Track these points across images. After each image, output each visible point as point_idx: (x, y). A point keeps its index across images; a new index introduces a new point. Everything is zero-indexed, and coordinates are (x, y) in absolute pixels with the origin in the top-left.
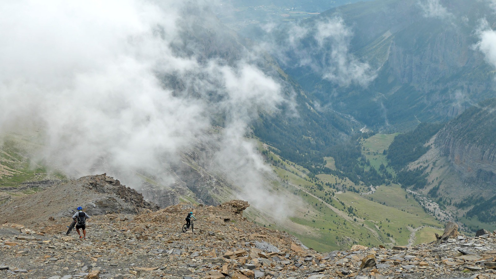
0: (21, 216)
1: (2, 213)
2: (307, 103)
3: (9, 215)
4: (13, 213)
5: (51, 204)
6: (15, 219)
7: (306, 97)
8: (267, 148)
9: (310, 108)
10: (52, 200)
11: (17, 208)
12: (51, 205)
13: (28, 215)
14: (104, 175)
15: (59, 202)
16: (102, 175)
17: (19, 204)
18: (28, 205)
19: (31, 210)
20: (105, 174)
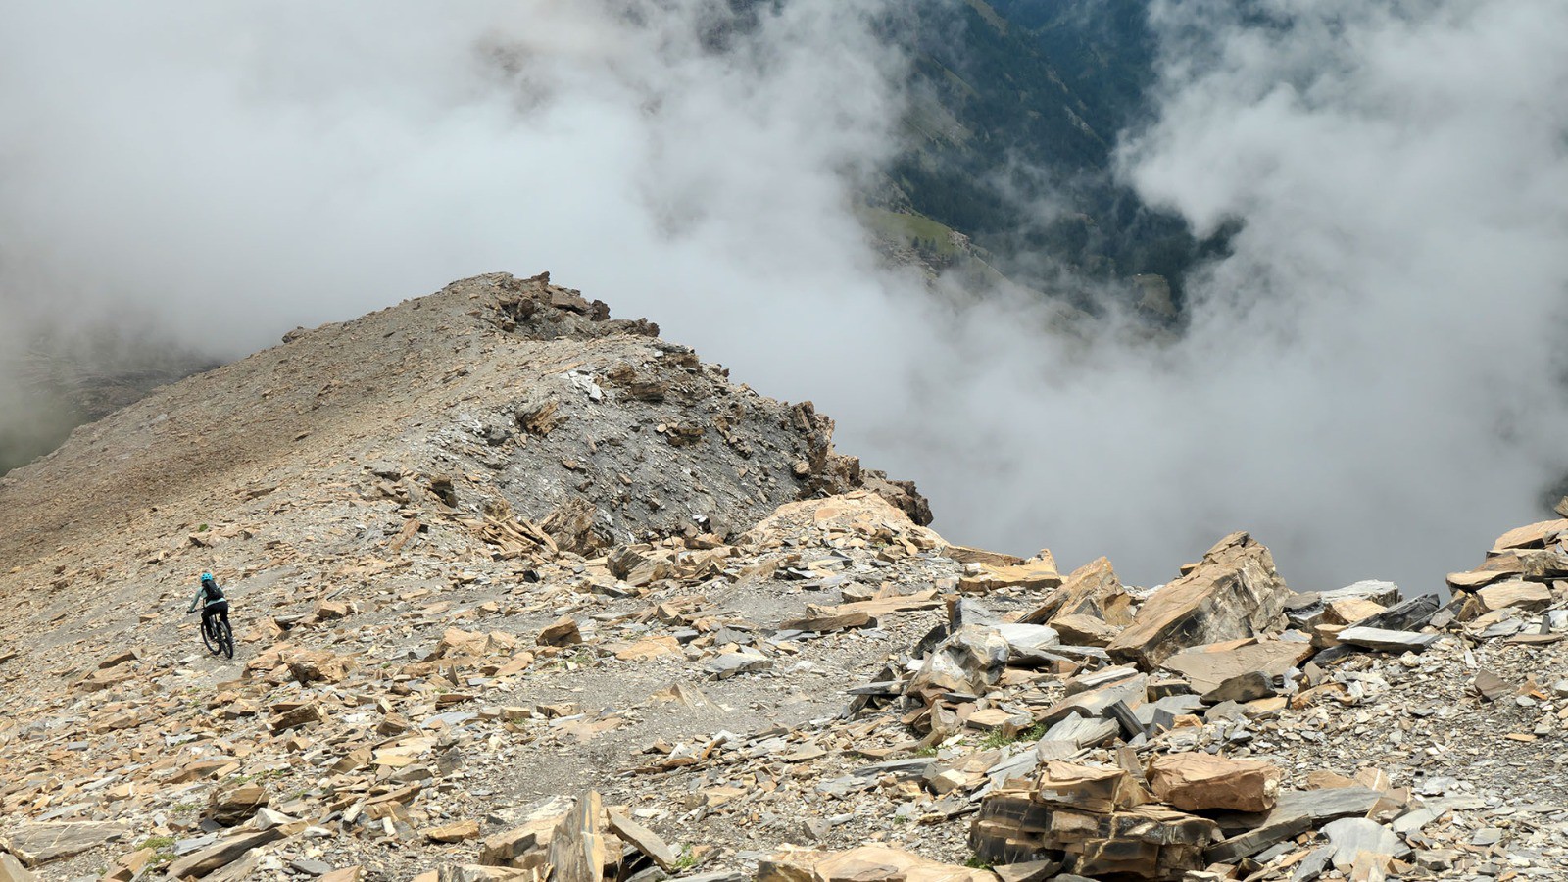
0: (187, 458)
1: (94, 447)
2: (1067, 109)
3: (126, 456)
4: (148, 446)
5: (332, 398)
6: (152, 476)
7: (1065, 89)
8: (963, 245)
9: (1079, 123)
10: (334, 382)
11: (164, 422)
12: (333, 405)
13: (218, 452)
14: (539, 278)
15: (370, 389)
16: (534, 279)
17: (175, 407)
18: (217, 410)
19: (230, 430)
20: (545, 277)
